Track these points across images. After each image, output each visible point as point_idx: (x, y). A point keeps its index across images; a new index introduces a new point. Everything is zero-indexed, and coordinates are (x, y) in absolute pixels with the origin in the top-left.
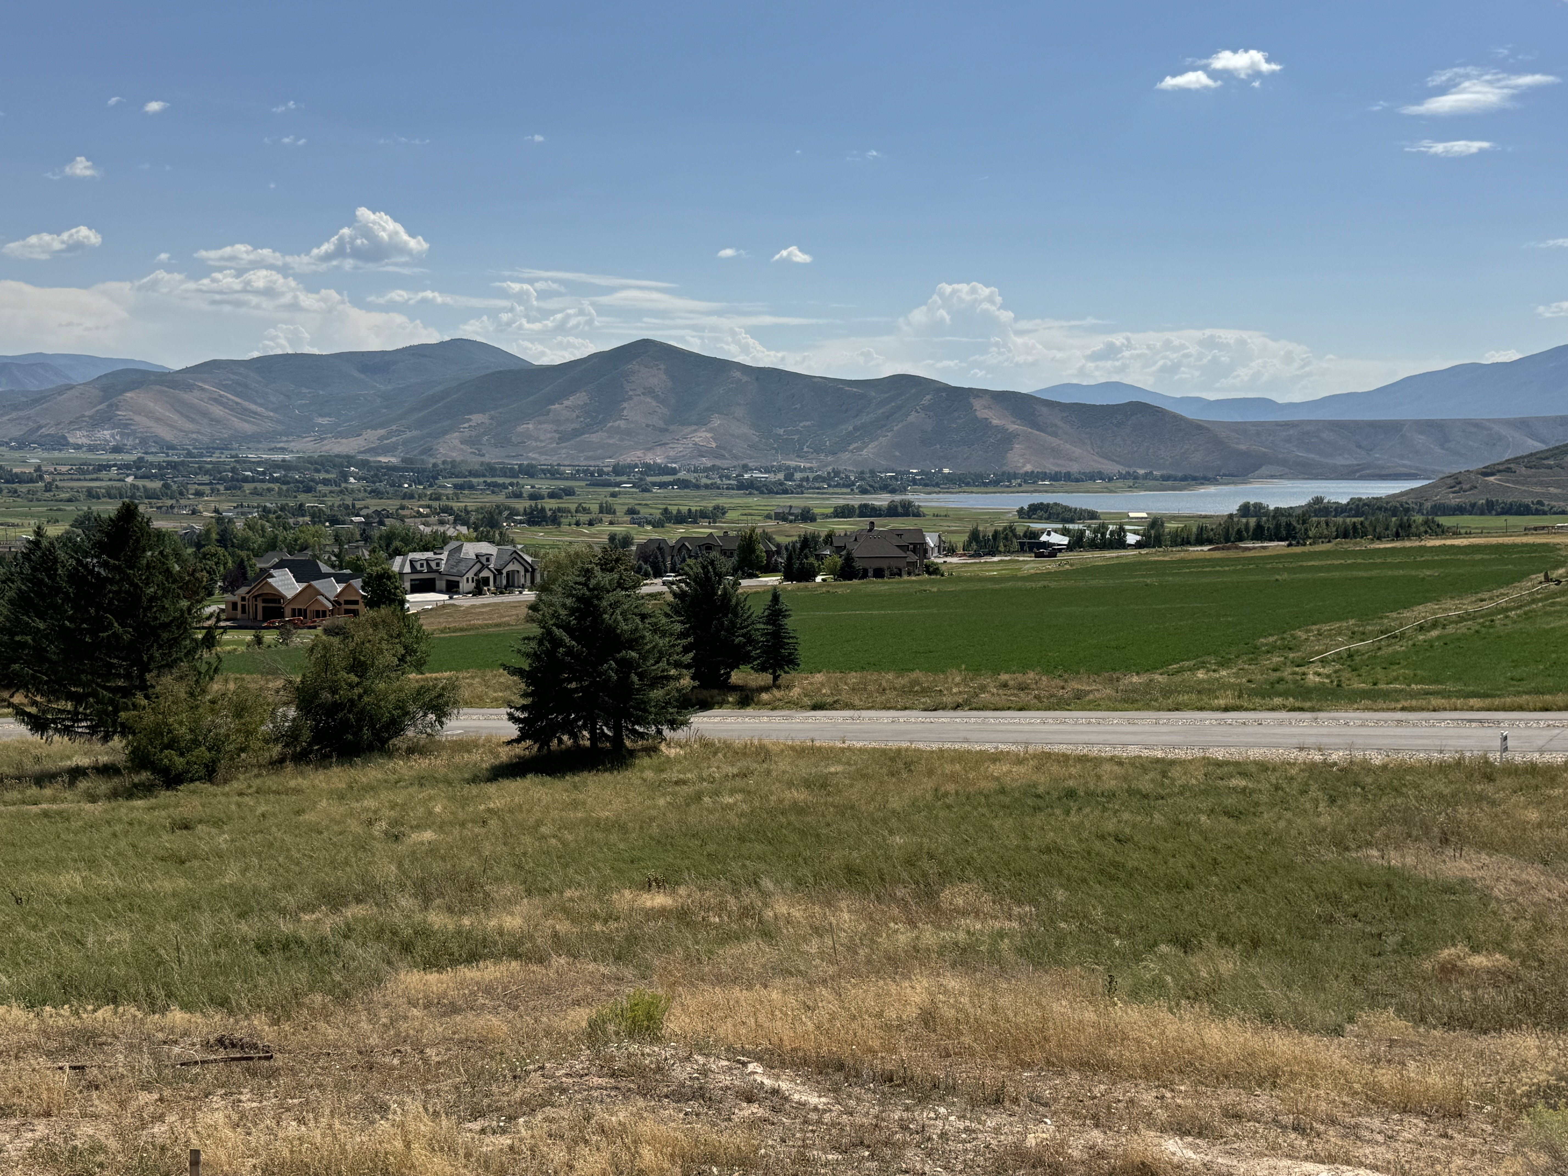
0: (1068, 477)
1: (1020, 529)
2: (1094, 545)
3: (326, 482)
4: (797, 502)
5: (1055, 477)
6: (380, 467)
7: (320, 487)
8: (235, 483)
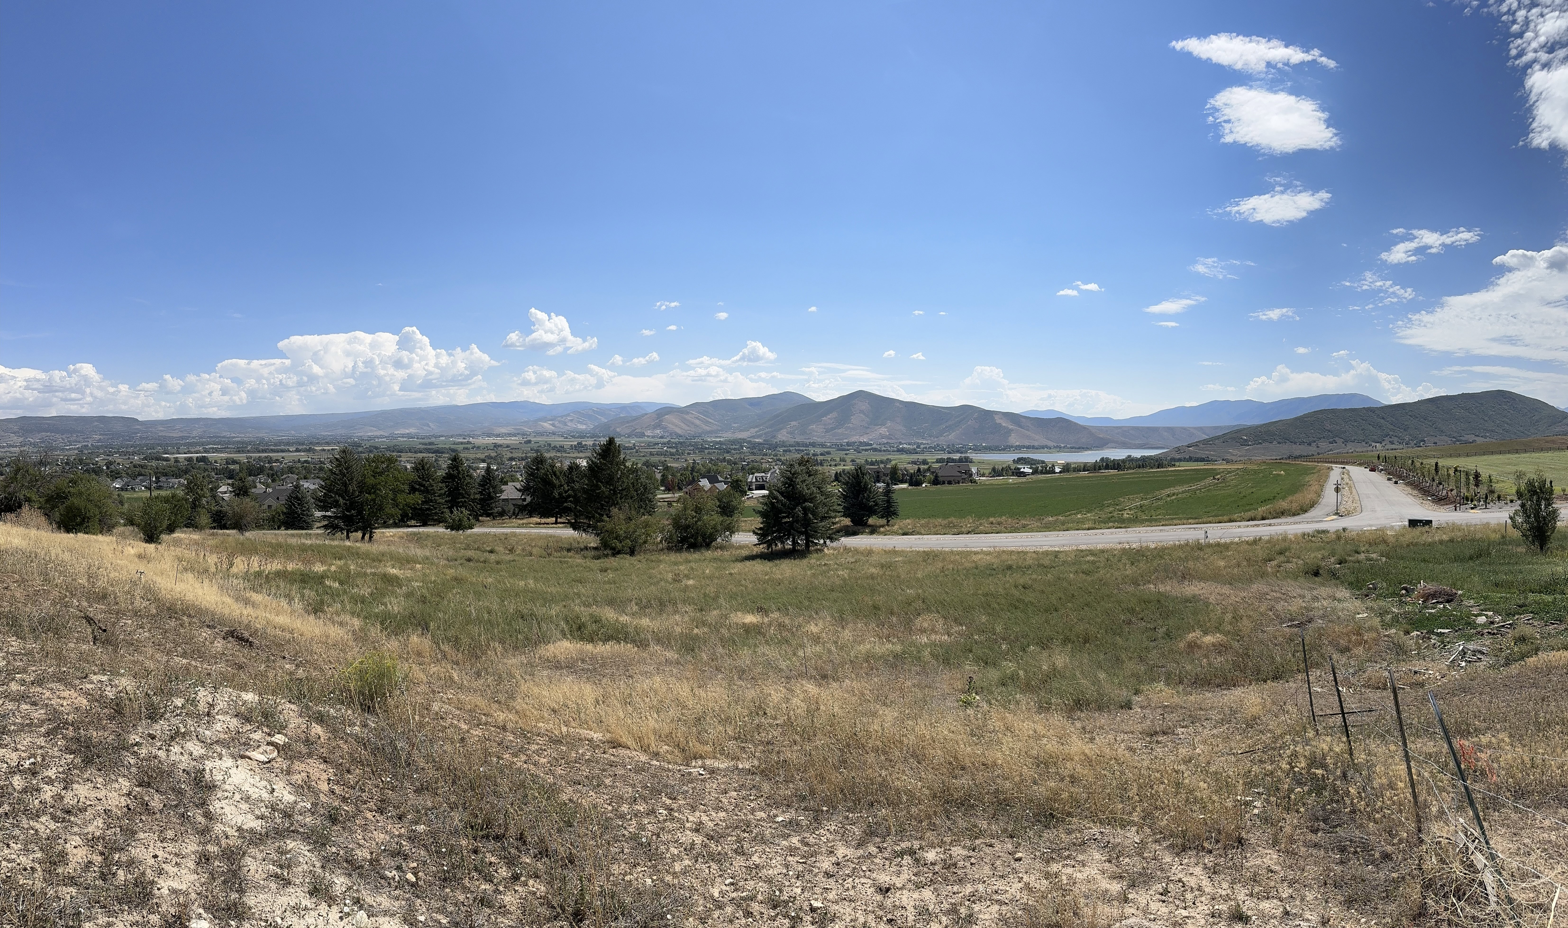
0: (1033, 447)
1: (1013, 467)
2: (1042, 473)
3: (735, 449)
4: (921, 457)
5: (1028, 447)
6: (756, 443)
7: (733, 451)
8: (702, 450)
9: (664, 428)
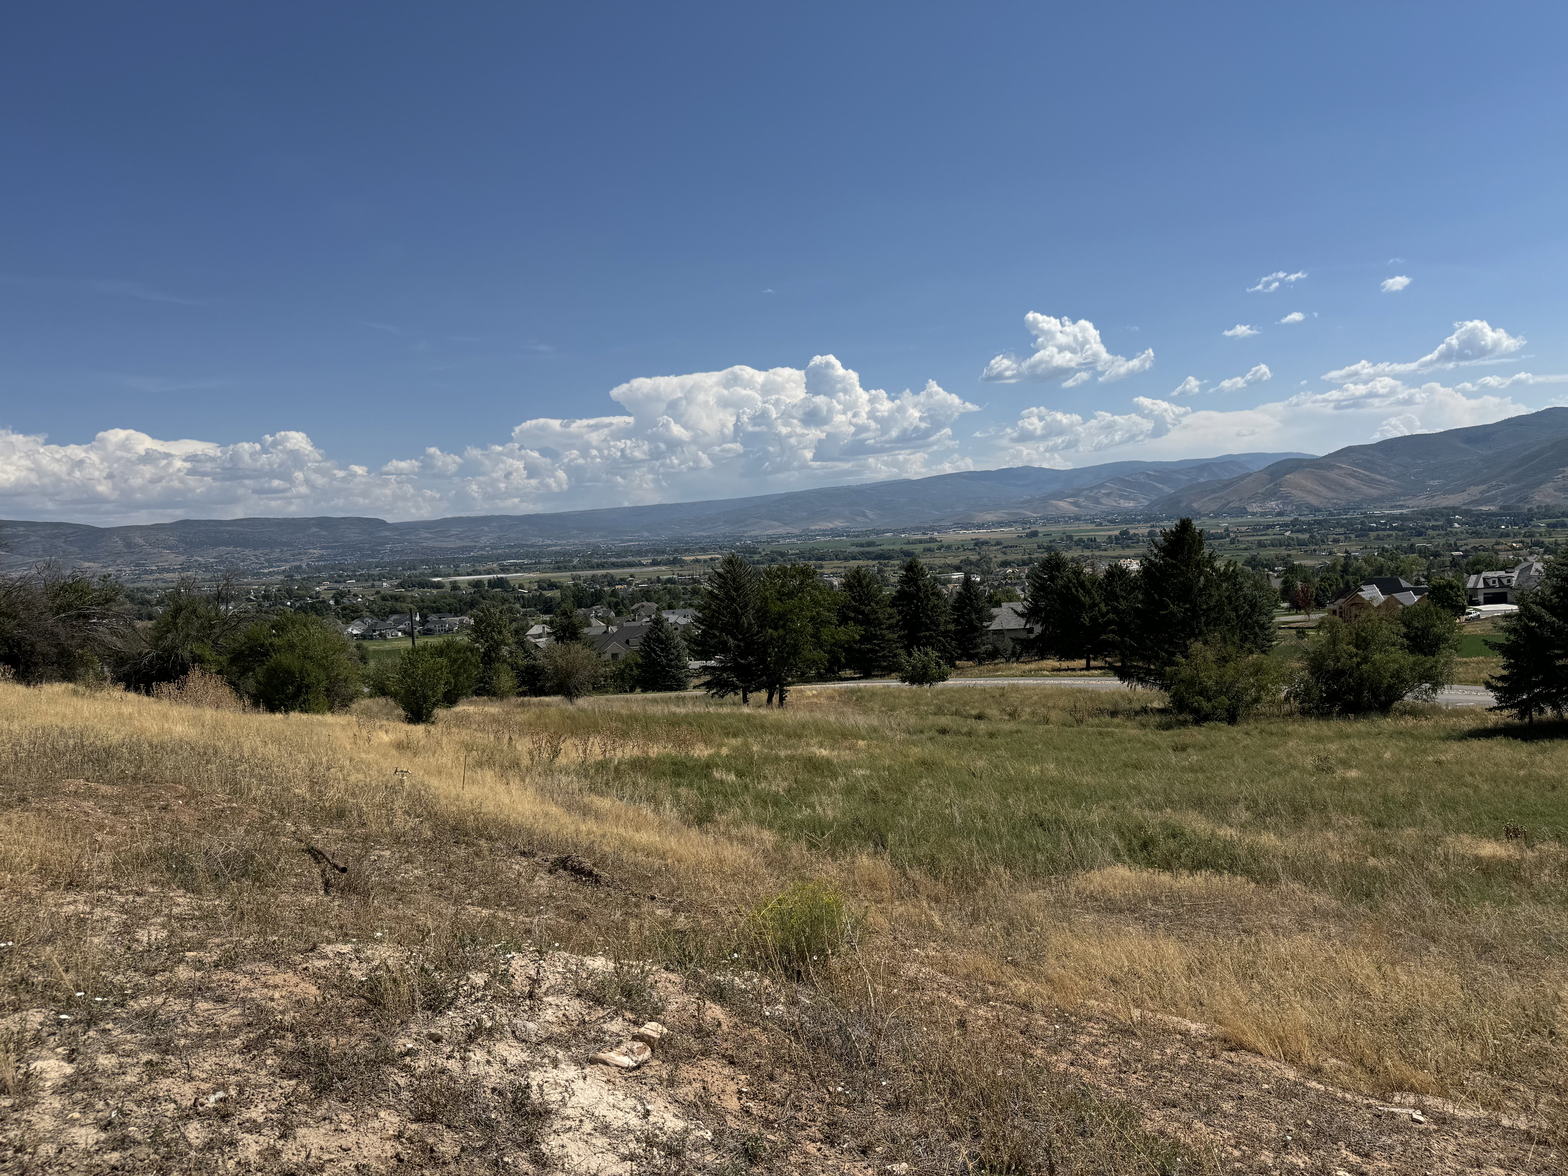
3: (1434, 528)
6: (1481, 514)
7: (1430, 532)
8: (1363, 532)
9: (1285, 498)
